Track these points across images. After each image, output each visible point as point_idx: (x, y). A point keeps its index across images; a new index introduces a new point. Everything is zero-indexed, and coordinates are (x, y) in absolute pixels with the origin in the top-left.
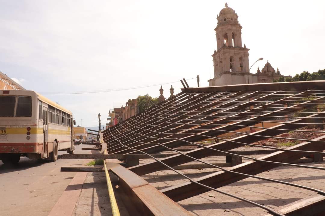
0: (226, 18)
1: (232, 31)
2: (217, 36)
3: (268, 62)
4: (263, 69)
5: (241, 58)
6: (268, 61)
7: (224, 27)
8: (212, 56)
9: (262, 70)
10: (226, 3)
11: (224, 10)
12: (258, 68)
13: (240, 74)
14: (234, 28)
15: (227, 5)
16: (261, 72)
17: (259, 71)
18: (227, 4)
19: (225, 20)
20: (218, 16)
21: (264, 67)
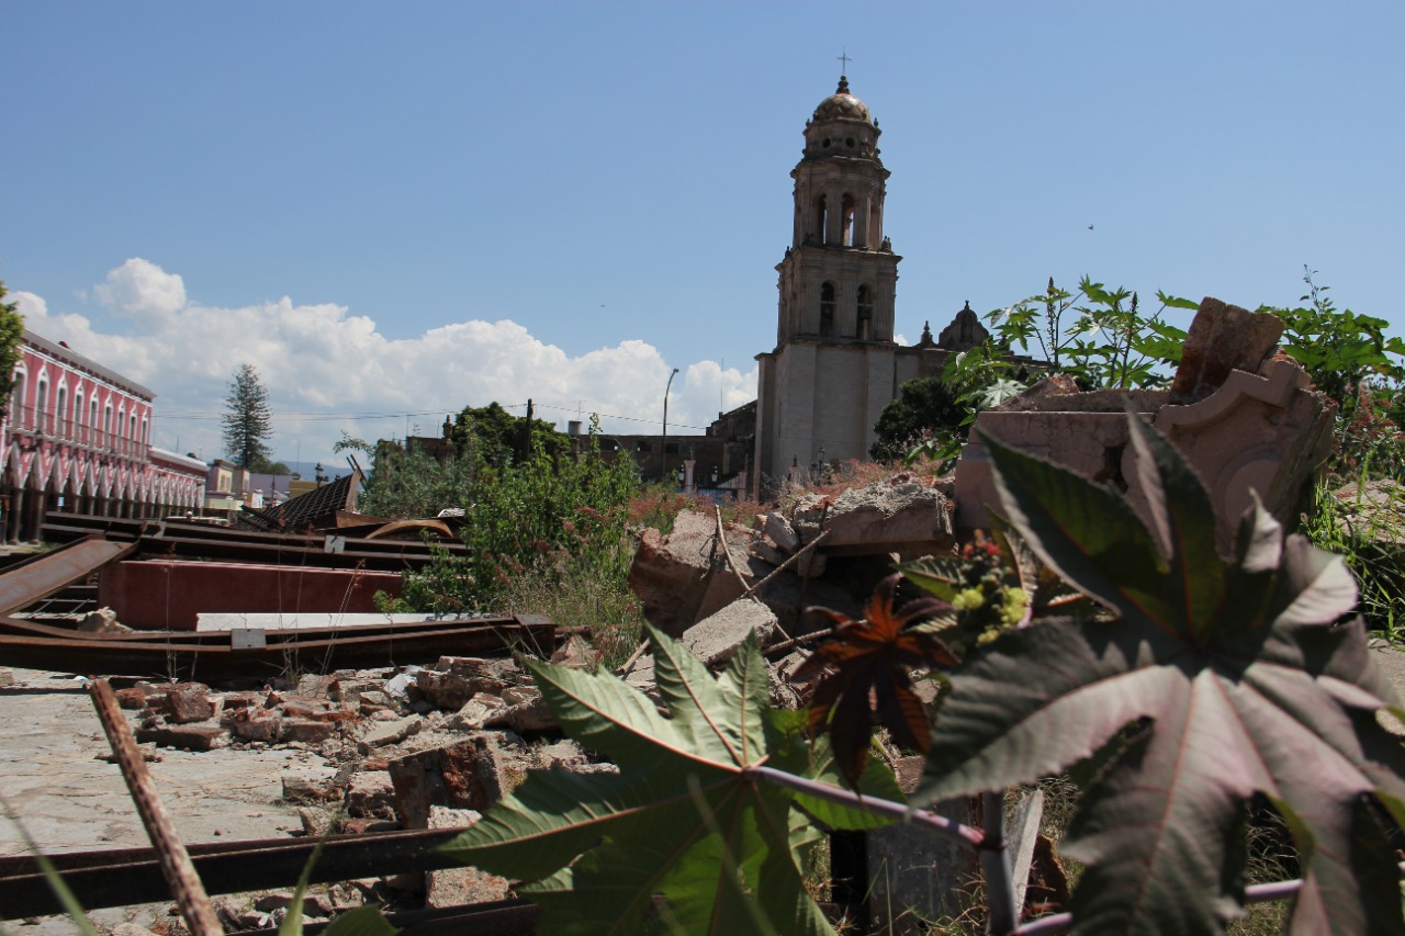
0: (830, 137)
1: (845, 190)
2: (796, 199)
3: (967, 307)
4: (947, 330)
5: (863, 291)
6: (967, 302)
7: (817, 169)
8: (777, 268)
9: (942, 336)
10: (843, 78)
11: (827, 108)
12: (927, 328)
13: (851, 344)
14: (852, 177)
15: (846, 84)
16: (936, 340)
17: (927, 337)
18: (848, 80)
19: (827, 143)
20: (808, 124)
21: (952, 322)
